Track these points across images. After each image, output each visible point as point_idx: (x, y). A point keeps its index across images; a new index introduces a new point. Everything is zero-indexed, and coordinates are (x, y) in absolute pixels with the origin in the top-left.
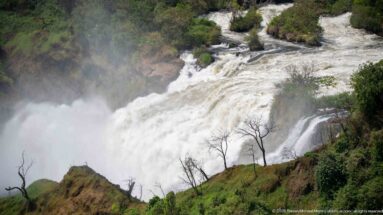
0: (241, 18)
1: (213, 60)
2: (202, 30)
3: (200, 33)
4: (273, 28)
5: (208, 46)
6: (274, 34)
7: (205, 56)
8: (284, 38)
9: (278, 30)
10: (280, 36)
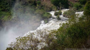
0: (57, 12)
1: (48, 22)
2: (47, 15)
3: (46, 16)
4: (64, 15)
5: (48, 19)
6: (64, 16)
7: (46, 21)
8: (66, 17)
9: (65, 15)
10: (66, 16)
